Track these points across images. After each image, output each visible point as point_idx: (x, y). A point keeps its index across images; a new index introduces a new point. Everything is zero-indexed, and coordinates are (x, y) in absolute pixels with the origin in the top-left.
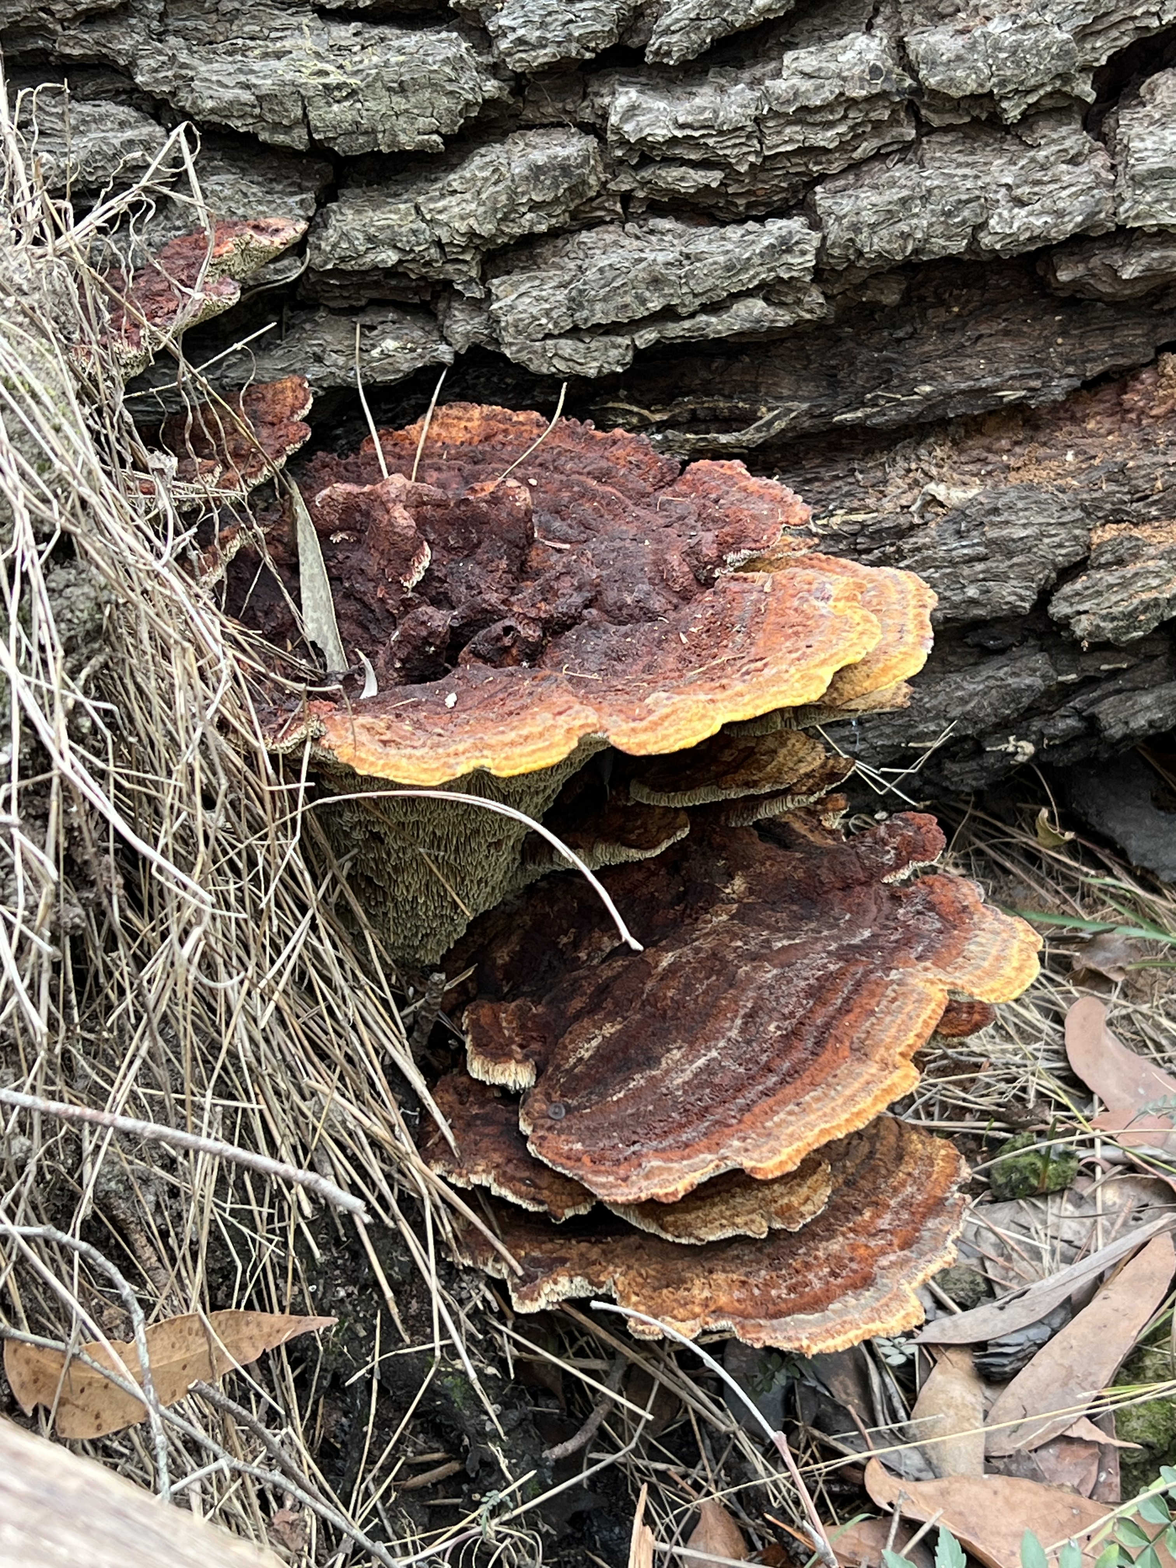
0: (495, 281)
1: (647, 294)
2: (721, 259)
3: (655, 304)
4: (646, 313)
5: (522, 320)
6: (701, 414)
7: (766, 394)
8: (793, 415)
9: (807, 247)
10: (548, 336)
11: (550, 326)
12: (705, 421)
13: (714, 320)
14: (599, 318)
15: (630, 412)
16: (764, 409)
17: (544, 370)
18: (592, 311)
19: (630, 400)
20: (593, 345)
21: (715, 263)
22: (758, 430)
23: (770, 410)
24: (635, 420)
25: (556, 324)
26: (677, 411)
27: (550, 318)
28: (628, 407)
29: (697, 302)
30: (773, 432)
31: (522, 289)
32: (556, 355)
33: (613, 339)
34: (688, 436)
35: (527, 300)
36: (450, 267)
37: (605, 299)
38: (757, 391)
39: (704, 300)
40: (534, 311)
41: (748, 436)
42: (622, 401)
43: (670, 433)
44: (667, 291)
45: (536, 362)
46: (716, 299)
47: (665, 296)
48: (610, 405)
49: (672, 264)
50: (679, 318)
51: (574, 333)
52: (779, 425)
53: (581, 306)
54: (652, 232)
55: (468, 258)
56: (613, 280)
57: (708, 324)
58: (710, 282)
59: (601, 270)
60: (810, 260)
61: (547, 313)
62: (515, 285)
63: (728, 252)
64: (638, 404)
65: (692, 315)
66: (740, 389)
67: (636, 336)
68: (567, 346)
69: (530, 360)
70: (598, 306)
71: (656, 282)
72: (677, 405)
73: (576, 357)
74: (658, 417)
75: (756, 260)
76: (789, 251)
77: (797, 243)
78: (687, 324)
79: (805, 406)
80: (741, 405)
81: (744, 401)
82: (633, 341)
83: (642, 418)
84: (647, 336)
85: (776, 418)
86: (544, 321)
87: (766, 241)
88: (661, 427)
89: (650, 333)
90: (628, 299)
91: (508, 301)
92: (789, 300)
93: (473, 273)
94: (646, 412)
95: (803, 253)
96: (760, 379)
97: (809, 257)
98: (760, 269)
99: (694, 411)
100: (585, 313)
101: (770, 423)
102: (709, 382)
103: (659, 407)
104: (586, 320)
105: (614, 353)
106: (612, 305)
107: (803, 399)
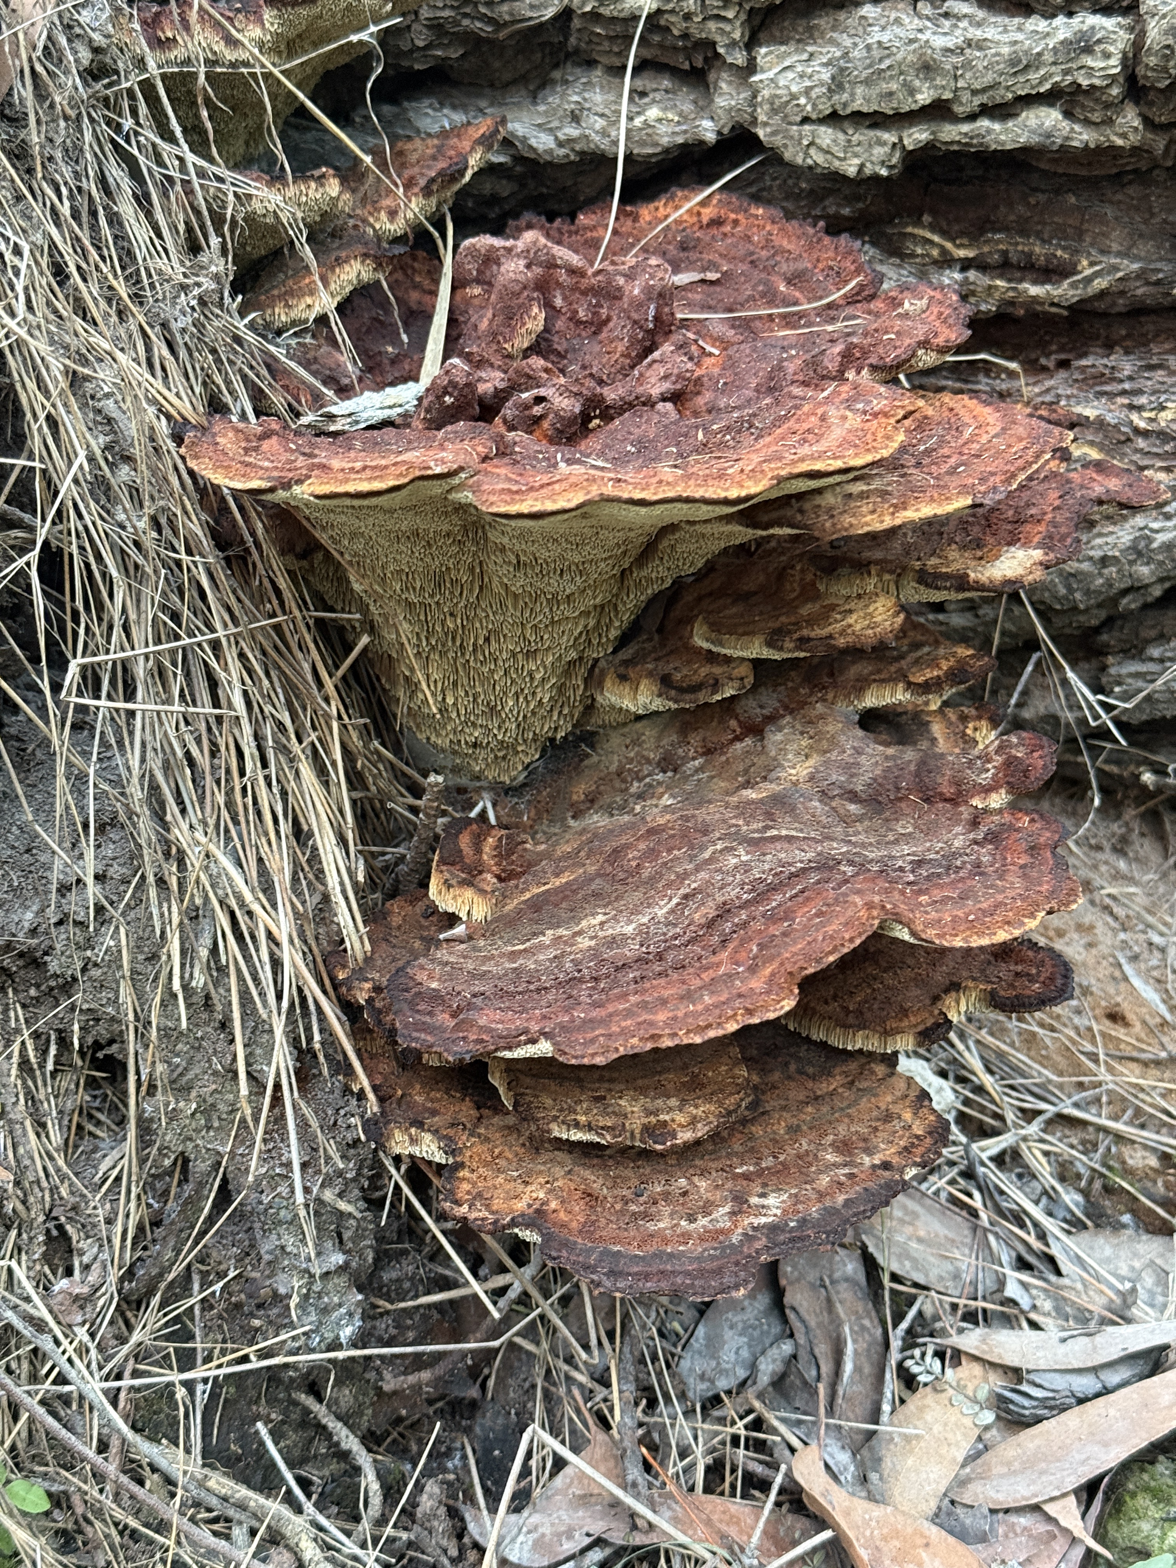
0: (763, 50)
1: (917, 83)
2: (1006, 50)
3: (924, 97)
4: (914, 107)
5: (779, 97)
6: (1014, 258)
7: (1092, 245)
8: (1120, 274)
9: (1112, 49)
10: (806, 120)
11: (809, 108)
12: (1019, 268)
13: (997, 126)
14: (858, 105)
15: (931, 242)
16: (1085, 263)
17: (799, 160)
18: (852, 95)
19: (933, 228)
20: (855, 138)
21: (998, 54)
22: (1074, 285)
23: (1092, 264)
24: (935, 253)
25: (814, 105)
26: (986, 249)
27: (809, 98)
28: (929, 235)
29: (977, 101)
30: (1090, 291)
31: (787, 63)
32: (812, 144)
33: (879, 133)
34: (999, 283)
35: (790, 75)
36: (712, 25)
37: (867, 82)
38: (1080, 239)
39: (984, 99)
40: (794, 89)
41: (1060, 291)
42: (924, 227)
43: (972, 274)
44: (939, 81)
45: (791, 149)
46: (998, 100)
47: (936, 87)
48: (909, 230)
49: (951, 51)
50: (956, 119)
51: (833, 118)
52: (1100, 284)
53: (840, 87)
54: (946, 15)
55: (730, 14)
56: (881, 60)
57: (989, 131)
58: (989, 78)
59: (868, 47)
60: (1114, 66)
61: (807, 91)
62: (781, 57)
63: (1016, 42)
64: (944, 234)
65: (972, 117)
66: (1061, 233)
67: (905, 134)
68: (826, 135)
69: (785, 146)
70: (860, 90)
71: (927, 68)
72: (988, 241)
73: (835, 149)
74: (962, 253)
75: (1048, 57)
76: (1088, 50)
77: (1099, 41)
78: (965, 128)
79: (1135, 266)
80: (1059, 253)
81: (1064, 249)
82: (901, 139)
83: (944, 251)
84: (917, 136)
85: (1096, 274)
86: (803, 101)
87: (1062, 34)
88: (966, 265)
89: (921, 131)
90: (894, 86)
91: (771, 74)
92: (1096, 117)
93: (737, 35)
94: (949, 245)
95: (1107, 56)
96: (1086, 226)
97: (1114, 61)
98: (1053, 69)
99: (1005, 253)
100: (845, 96)
101: (1089, 280)
102: (1027, 220)
103: (965, 241)
104: (845, 105)
105: (879, 152)
106: (874, 92)
107: (1136, 258)
